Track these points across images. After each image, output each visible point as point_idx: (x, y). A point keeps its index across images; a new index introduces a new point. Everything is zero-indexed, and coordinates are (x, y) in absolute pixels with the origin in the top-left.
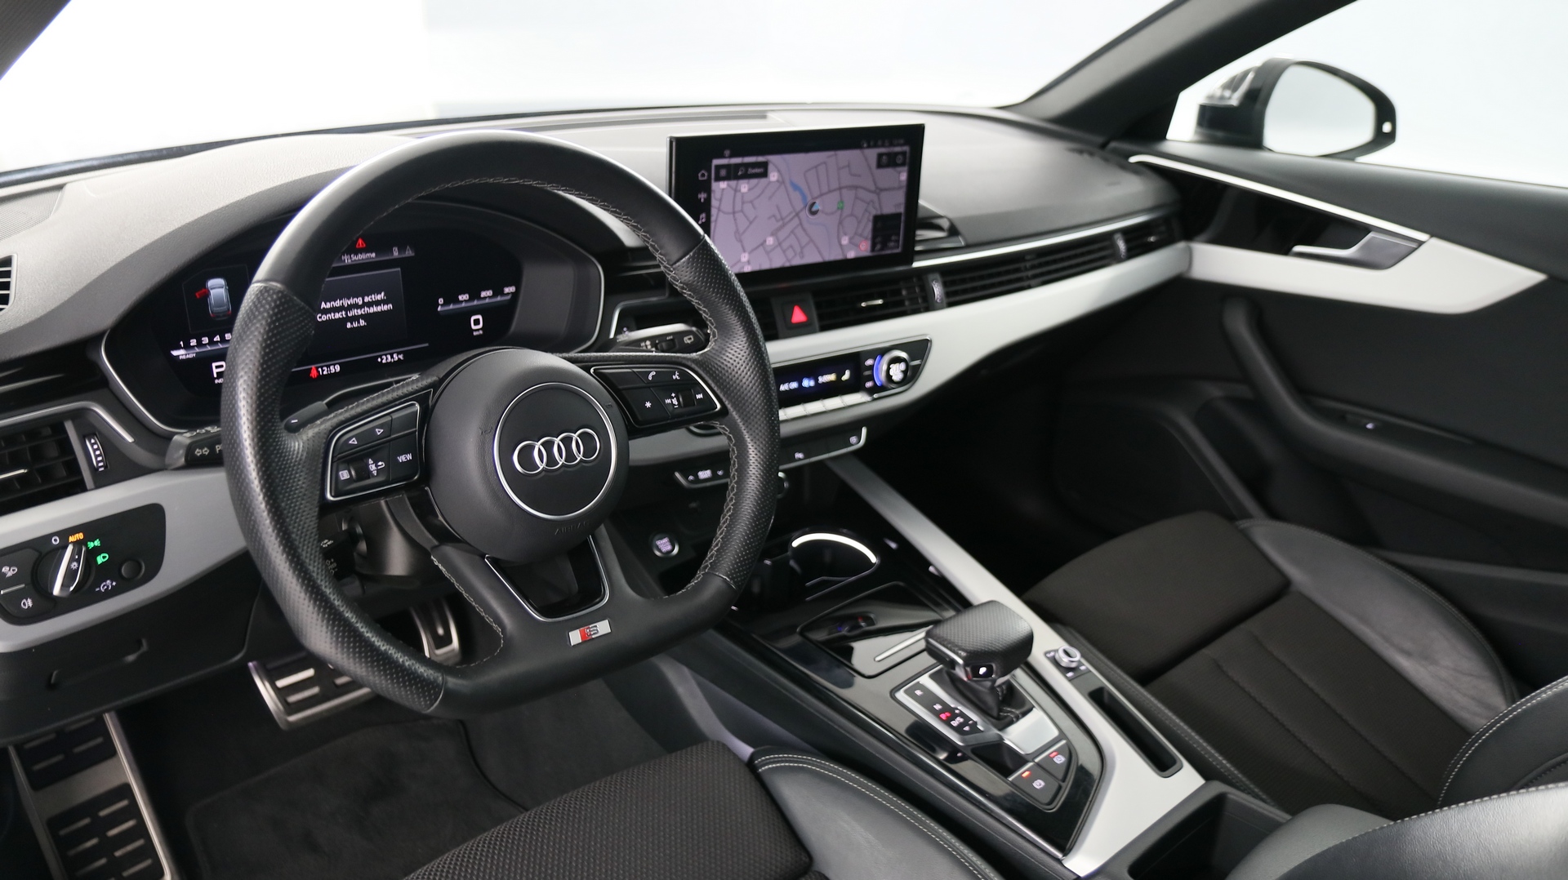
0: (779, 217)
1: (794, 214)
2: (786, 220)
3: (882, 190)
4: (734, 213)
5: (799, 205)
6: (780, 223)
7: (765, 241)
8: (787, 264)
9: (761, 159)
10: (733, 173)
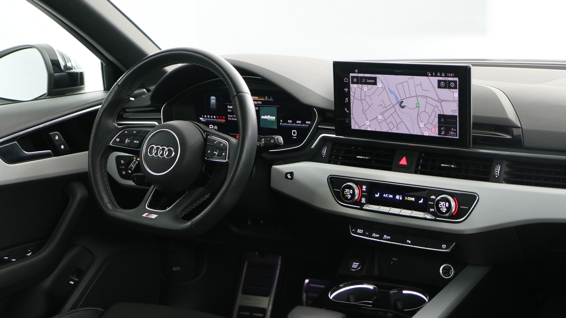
0: (384, 106)
1: (392, 106)
2: (388, 108)
3: (442, 101)
4: (361, 100)
5: (394, 102)
6: (385, 109)
7: (377, 117)
8: (390, 131)
9: (373, 76)
10: (360, 81)
